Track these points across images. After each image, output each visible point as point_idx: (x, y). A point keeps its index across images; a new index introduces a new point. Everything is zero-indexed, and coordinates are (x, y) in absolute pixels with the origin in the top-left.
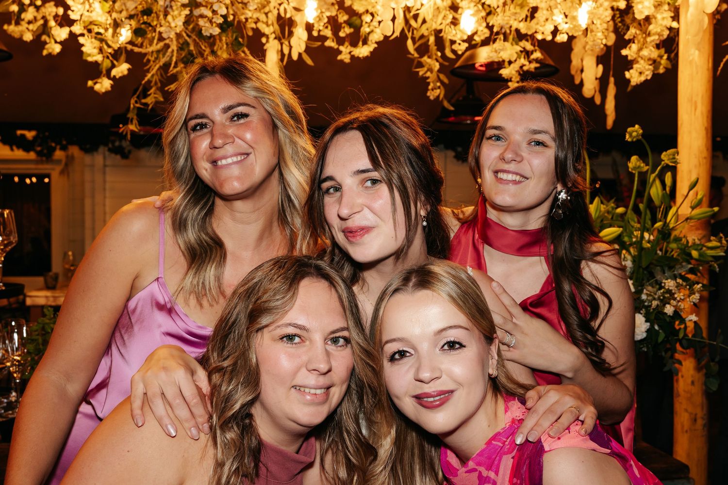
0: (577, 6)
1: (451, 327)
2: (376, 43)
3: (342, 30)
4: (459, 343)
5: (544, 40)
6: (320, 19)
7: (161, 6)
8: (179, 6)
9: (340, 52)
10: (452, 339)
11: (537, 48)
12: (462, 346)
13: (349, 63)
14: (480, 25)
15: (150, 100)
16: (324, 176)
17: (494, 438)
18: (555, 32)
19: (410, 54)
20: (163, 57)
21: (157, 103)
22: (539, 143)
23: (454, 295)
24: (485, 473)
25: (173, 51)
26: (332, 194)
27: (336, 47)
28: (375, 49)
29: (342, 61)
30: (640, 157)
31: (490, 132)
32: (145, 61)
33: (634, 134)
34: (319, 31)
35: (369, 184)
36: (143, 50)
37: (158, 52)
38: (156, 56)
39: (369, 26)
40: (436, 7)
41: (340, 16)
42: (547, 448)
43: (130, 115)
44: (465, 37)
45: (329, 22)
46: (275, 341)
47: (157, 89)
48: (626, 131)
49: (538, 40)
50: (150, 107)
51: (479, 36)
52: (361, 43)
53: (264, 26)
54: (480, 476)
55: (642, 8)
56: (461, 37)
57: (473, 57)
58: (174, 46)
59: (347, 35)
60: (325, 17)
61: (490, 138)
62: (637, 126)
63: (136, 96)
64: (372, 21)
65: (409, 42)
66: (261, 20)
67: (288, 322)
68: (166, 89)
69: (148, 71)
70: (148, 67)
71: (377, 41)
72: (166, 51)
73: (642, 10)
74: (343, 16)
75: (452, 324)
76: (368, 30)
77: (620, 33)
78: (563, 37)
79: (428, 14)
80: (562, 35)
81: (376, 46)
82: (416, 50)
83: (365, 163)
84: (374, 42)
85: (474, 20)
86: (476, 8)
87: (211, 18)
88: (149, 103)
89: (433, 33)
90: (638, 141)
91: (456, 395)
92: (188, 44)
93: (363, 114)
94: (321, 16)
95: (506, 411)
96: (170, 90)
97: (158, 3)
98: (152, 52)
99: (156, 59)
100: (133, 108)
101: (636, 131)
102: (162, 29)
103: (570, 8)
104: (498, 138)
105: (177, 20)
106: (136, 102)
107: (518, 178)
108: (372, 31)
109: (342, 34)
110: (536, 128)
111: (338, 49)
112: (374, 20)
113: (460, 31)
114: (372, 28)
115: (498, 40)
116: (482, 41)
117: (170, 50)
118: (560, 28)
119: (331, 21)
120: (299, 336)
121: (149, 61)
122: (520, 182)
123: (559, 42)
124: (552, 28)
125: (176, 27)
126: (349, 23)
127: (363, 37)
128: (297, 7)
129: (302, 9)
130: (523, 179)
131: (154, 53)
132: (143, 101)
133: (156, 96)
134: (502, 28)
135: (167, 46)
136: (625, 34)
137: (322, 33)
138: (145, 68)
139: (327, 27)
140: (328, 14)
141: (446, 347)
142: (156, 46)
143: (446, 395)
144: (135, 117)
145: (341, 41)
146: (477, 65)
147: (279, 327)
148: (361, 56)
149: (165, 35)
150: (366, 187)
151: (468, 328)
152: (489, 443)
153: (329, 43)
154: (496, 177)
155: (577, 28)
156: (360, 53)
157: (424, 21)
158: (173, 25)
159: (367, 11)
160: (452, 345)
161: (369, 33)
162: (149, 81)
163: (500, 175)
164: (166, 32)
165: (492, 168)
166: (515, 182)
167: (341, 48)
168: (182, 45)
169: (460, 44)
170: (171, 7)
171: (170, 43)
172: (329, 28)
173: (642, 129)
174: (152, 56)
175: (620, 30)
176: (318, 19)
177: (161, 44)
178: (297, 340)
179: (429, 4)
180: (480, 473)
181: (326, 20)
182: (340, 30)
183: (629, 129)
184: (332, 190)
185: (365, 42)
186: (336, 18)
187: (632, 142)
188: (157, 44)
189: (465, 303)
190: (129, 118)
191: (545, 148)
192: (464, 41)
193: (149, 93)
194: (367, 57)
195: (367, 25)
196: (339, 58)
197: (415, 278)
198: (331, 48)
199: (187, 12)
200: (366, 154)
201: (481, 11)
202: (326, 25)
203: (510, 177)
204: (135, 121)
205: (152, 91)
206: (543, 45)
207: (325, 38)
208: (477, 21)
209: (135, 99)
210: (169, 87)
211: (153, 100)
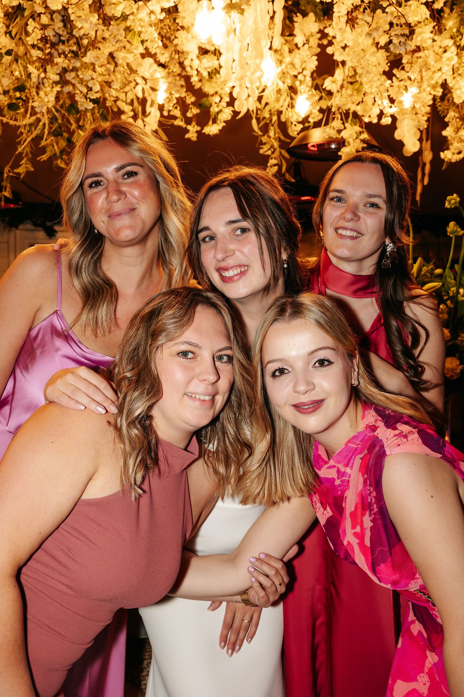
0: (404, 92)
1: (321, 349)
2: (224, 122)
3: (190, 111)
4: (328, 361)
5: (370, 123)
6: (169, 100)
7: (34, 83)
8: (50, 83)
9: (188, 131)
10: (323, 358)
11: (364, 130)
12: (330, 363)
13: (195, 141)
14: (315, 108)
15: (21, 170)
16: (201, 227)
17: (349, 441)
18: (381, 115)
19: (255, 132)
20: (35, 130)
21: (28, 173)
22: (373, 205)
23: (323, 322)
24: (342, 469)
25: (44, 124)
26: (208, 242)
27: (184, 126)
28: (224, 127)
29: (189, 139)
30: (456, 223)
31: (332, 195)
32: (18, 133)
33: (453, 201)
34: (169, 111)
35: (239, 232)
36: (17, 123)
37: (31, 125)
38: (29, 129)
39: (218, 106)
40: (278, 89)
41: (188, 98)
42: (388, 453)
43: (4, 184)
44: (301, 120)
45: (177, 103)
46: (172, 356)
47: (28, 160)
48: (446, 200)
49: (365, 123)
50: (22, 176)
51: (313, 118)
52: (211, 122)
53: (124, 104)
54: (338, 471)
55: (461, 93)
56: (297, 119)
57: (305, 138)
58: (45, 120)
59: (195, 116)
60: (174, 98)
61: (332, 199)
62: (455, 195)
63: (9, 166)
64: (220, 101)
65: (254, 122)
66: (121, 98)
67: (185, 340)
68: (38, 159)
69: (19, 143)
70: (19, 139)
71: (226, 120)
72: (38, 124)
73: (461, 95)
74: (190, 98)
75: (321, 346)
76: (217, 110)
77: (440, 115)
78: (388, 120)
79: (271, 96)
80: (386, 118)
81: (224, 124)
82: (260, 129)
83: (235, 214)
84: (222, 121)
85: (308, 103)
86: (310, 93)
87: (85, 94)
88: (21, 172)
89: (276, 113)
90: (456, 208)
91: (326, 403)
92: (56, 119)
93: (232, 174)
94: (170, 97)
95: (363, 418)
96: (42, 160)
97: (31, 80)
98: (25, 125)
99: (29, 131)
100: (7, 177)
101: (455, 199)
102: (35, 104)
103: (397, 92)
104: (339, 200)
105: (49, 96)
106: (9, 172)
107: (355, 234)
108: (221, 111)
109: (189, 115)
110: (371, 193)
111: (186, 128)
112: (223, 101)
113: (295, 113)
114: (220, 107)
115: (336, 119)
116: (315, 123)
117: (41, 124)
118: (385, 112)
119: (180, 102)
120: (193, 353)
121: (22, 133)
122: (356, 238)
123: (384, 124)
124: (378, 112)
125: (48, 102)
126: (196, 104)
127: (213, 117)
128: (152, 86)
129: (156, 88)
130: (359, 235)
131: (27, 126)
132: (15, 171)
133: (27, 166)
134: (339, 108)
135: (38, 120)
136: (445, 117)
137: (171, 113)
138: (17, 140)
139: (176, 108)
140: (177, 95)
141: (317, 365)
142: (29, 120)
143: (318, 404)
144: (8, 185)
145: (188, 121)
146: (309, 145)
147: (176, 344)
148: (211, 133)
149: (38, 110)
150: (237, 235)
151: (335, 348)
152: (347, 444)
153: (179, 123)
154: (336, 232)
155: (403, 112)
156: (211, 131)
157: (267, 104)
158: (46, 100)
159: (216, 93)
160: (322, 363)
161: (218, 113)
162: (21, 153)
163: (340, 231)
164: (39, 107)
165: (333, 225)
166: (352, 238)
167: (189, 127)
168: (51, 119)
169: (295, 125)
170: (43, 83)
171: (41, 117)
172: (179, 108)
173: (460, 197)
174: (25, 129)
175: (440, 113)
176: (168, 100)
177: (34, 118)
178: (190, 355)
179: (273, 87)
180: (338, 469)
181: (175, 101)
182: (187, 111)
183: (449, 198)
184: (207, 239)
185: (214, 122)
186: (184, 99)
187: (451, 208)
188: (29, 118)
189: (331, 328)
190: (3, 186)
191: (378, 209)
192: (299, 123)
193: (21, 163)
194: (216, 134)
195: (216, 105)
196: (187, 136)
197: (290, 309)
198: (179, 127)
199: (58, 88)
200: (236, 207)
201: (315, 96)
202: (176, 105)
203: (349, 233)
204: (8, 189)
205: (24, 161)
206: (369, 127)
207: (175, 118)
208: (312, 104)
209: (9, 168)
210: (41, 157)
211: (25, 170)
